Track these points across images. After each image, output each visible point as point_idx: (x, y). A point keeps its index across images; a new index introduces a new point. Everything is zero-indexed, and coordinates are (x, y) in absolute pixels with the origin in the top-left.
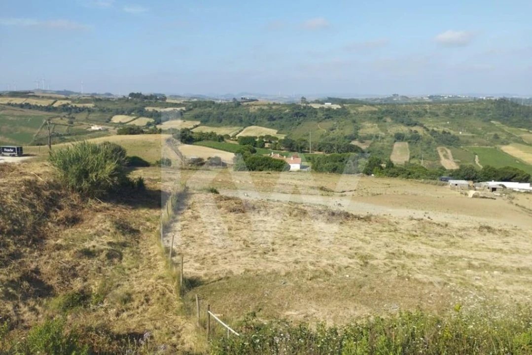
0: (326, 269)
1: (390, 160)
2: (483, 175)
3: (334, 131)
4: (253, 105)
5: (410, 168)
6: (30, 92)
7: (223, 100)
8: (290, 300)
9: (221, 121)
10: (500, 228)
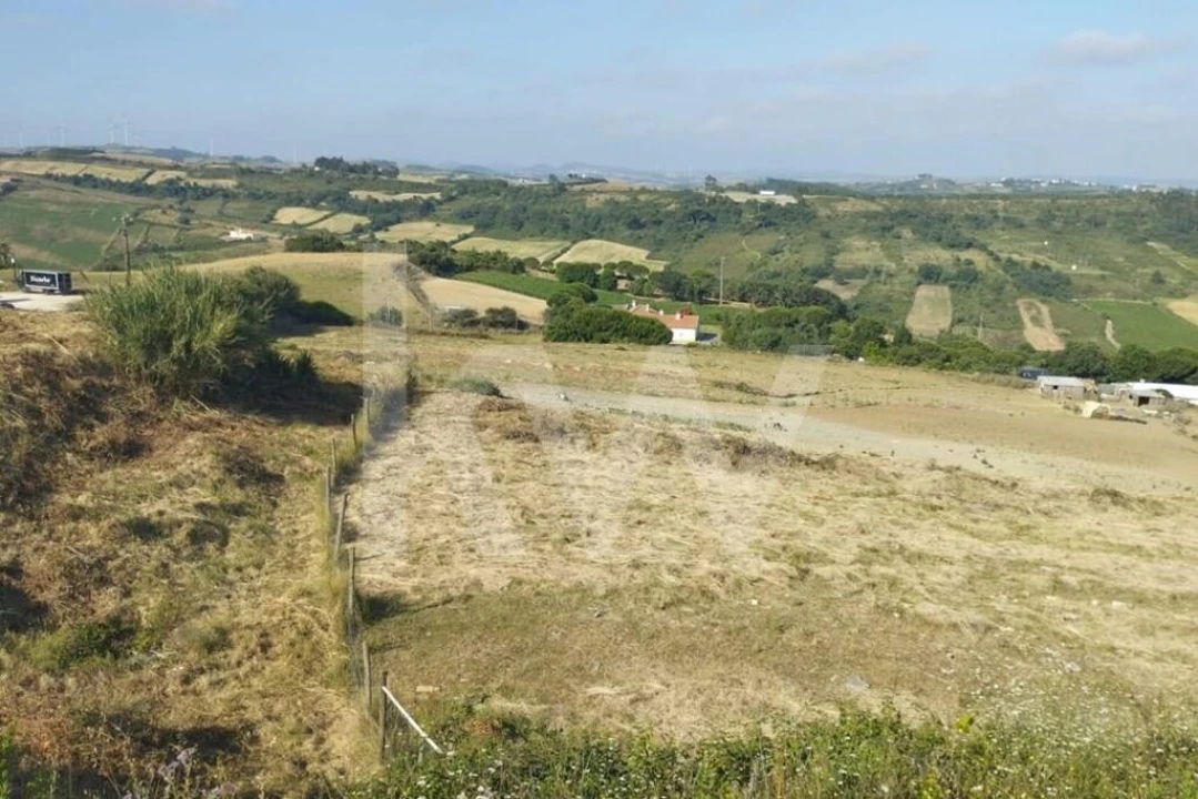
1: (903, 326)
2: (1118, 367)
3: (779, 255)
4: (594, 191)
5: (950, 345)
6: (94, 151)
7: (528, 179)
9: (521, 225)
10: (1142, 495)
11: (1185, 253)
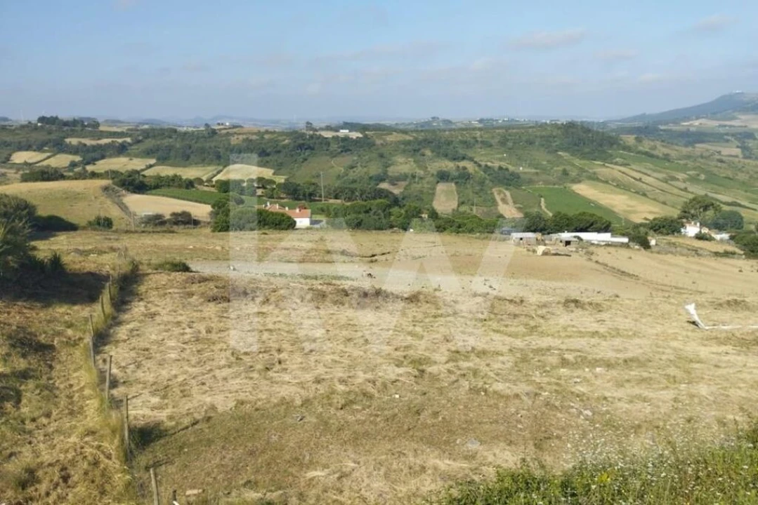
0: (364, 387)
1: (432, 208)
2: (553, 224)
3: (355, 169)
4: (235, 133)
5: (459, 218)
7: (190, 127)
8: (312, 449)
9: (188, 157)
10: (589, 301)
11: (578, 158)
